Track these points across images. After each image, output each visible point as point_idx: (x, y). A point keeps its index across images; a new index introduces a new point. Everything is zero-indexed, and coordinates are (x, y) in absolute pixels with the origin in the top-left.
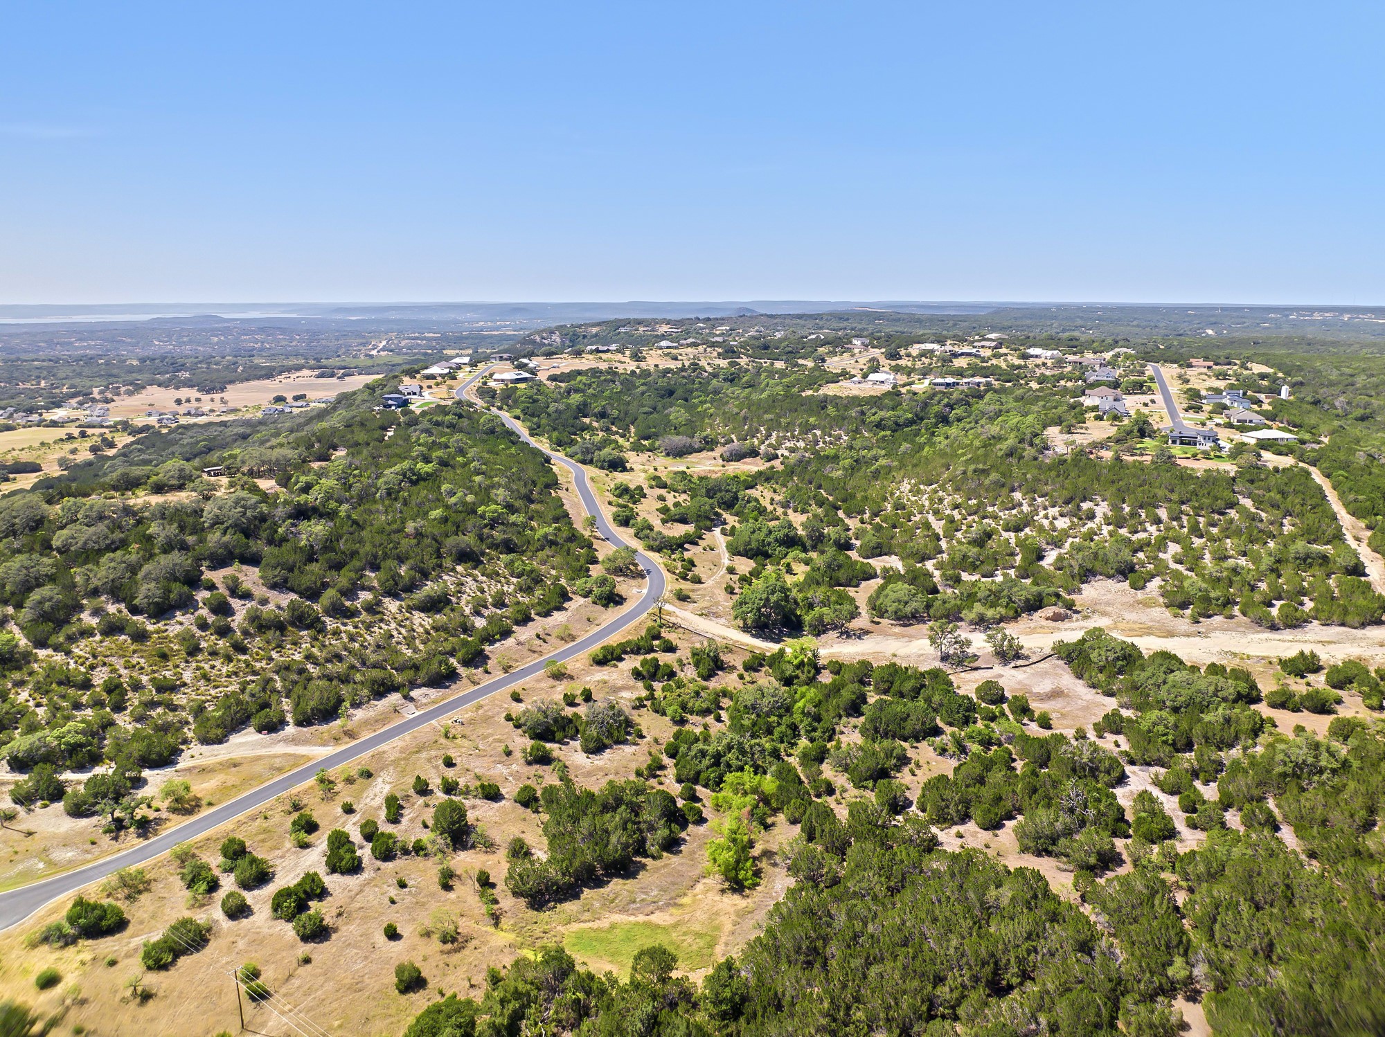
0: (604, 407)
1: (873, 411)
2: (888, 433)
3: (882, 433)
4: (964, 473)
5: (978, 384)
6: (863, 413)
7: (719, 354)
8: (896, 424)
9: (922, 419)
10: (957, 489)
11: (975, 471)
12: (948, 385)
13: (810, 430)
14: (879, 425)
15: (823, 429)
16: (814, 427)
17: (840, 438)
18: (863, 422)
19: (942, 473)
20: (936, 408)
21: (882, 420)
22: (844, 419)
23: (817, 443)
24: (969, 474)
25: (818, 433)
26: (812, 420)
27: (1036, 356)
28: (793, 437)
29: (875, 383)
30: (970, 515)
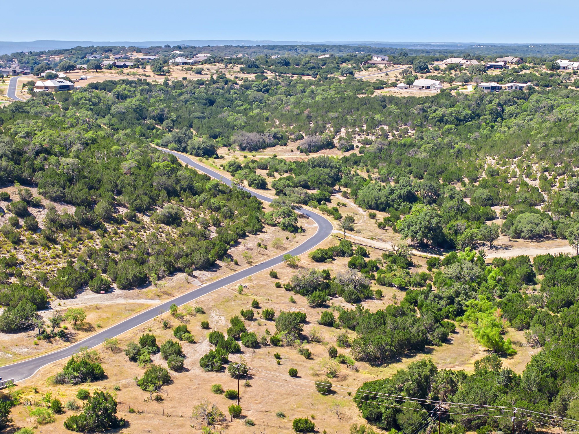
0: (162, 110)
1: (434, 108)
2: (453, 126)
3: (447, 127)
4: (545, 145)
5: (521, 88)
6: (424, 110)
7: (242, 69)
8: (457, 119)
9: (479, 116)
10: (541, 158)
11: (555, 143)
12: (493, 88)
13: (378, 125)
14: (442, 120)
15: (390, 125)
16: (380, 123)
17: (407, 132)
18: (426, 118)
19: (522, 149)
20: (489, 107)
21: (444, 116)
22: (407, 115)
23: (386, 136)
24: (550, 145)
25: (386, 128)
26: (377, 116)
27: (564, 68)
28: (362, 131)
29: (421, 88)
30: (559, 175)
